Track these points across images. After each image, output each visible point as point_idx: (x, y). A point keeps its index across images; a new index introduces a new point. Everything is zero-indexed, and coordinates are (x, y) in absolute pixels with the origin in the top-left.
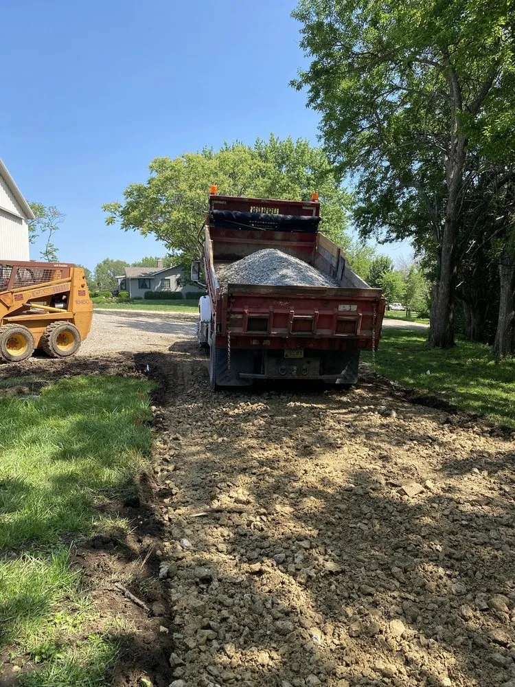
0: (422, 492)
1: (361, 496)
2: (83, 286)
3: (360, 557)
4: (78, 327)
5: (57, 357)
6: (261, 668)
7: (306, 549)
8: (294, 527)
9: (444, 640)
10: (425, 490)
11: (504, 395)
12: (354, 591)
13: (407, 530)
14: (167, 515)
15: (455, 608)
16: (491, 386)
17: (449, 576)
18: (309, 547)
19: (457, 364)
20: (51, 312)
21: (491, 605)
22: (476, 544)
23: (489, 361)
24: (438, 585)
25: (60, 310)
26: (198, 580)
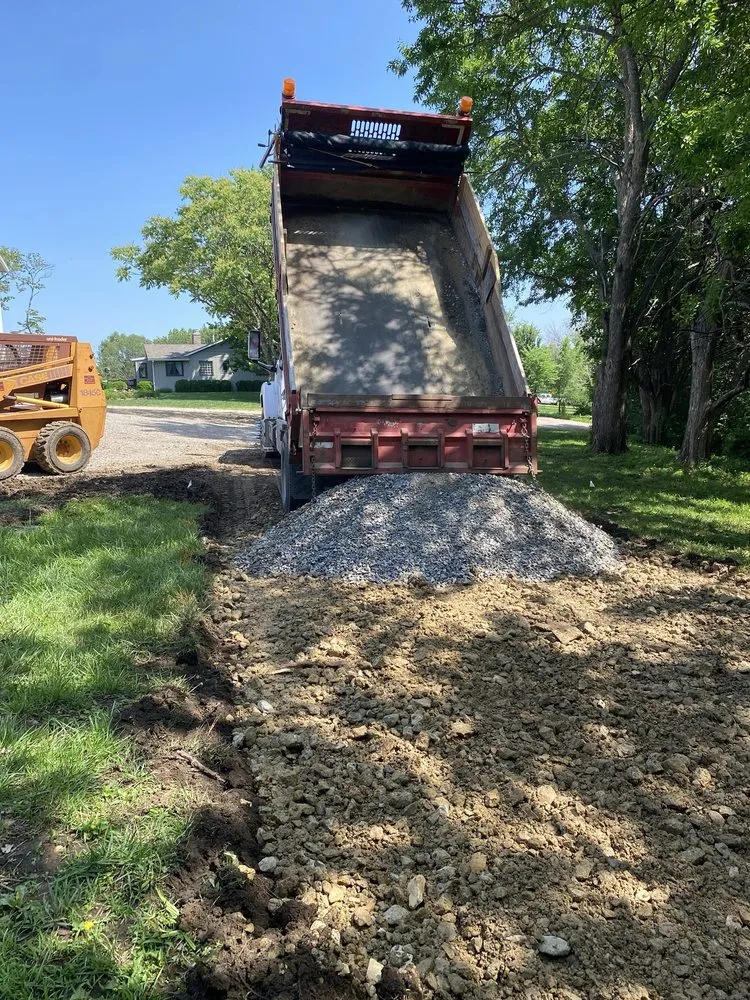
0: (579, 638)
1: (498, 643)
2: (90, 370)
3: (498, 716)
4: (87, 428)
5: (58, 474)
6: (373, 844)
7: (426, 708)
8: (409, 682)
9: (605, 806)
10: (583, 635)
11: (694, 515)
12: (491, 755)
13: (559, 684)
14: (236, 674)
15: (620, 771)
16: (678, 504)
17: (614, 736)
18: (429, 705)
19: (631, 476)
20: (45, 408)
21: (666, 767)
22: (650, 698)
23: (675, 470)
24: (599, 747)
25: (58, 405)
26: (284, 748)
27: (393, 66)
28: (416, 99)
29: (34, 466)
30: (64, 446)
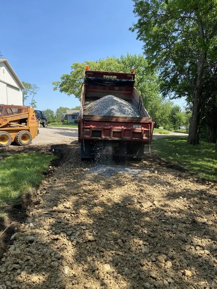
0: (151, 206)
1: (123, 207)
2: (33, 116)
3: (107, 234)
4: (32, 133)
5: (21, 146)
6: (32, 283)
7: (84, 230)
8: (84, 219)
9: (126, 275)
10: (153, 205)
11: (212, 165)
12: (95, 250)
13: (136, 223)
14: (32, 212)
15: (138, 260)
16: (209, 161)
17: (145, 245)
18: (85, 229)
19: (198, 152)
20: (20, 126)
21: (157, 259)
22: (164, 231)
23: (213, 150)
24: (136, 249)
25: (23, 126)
26: (27, 241)
27: (130, 29)
28: (137, 39)
29: (15, 143)
30: (24, 137)
